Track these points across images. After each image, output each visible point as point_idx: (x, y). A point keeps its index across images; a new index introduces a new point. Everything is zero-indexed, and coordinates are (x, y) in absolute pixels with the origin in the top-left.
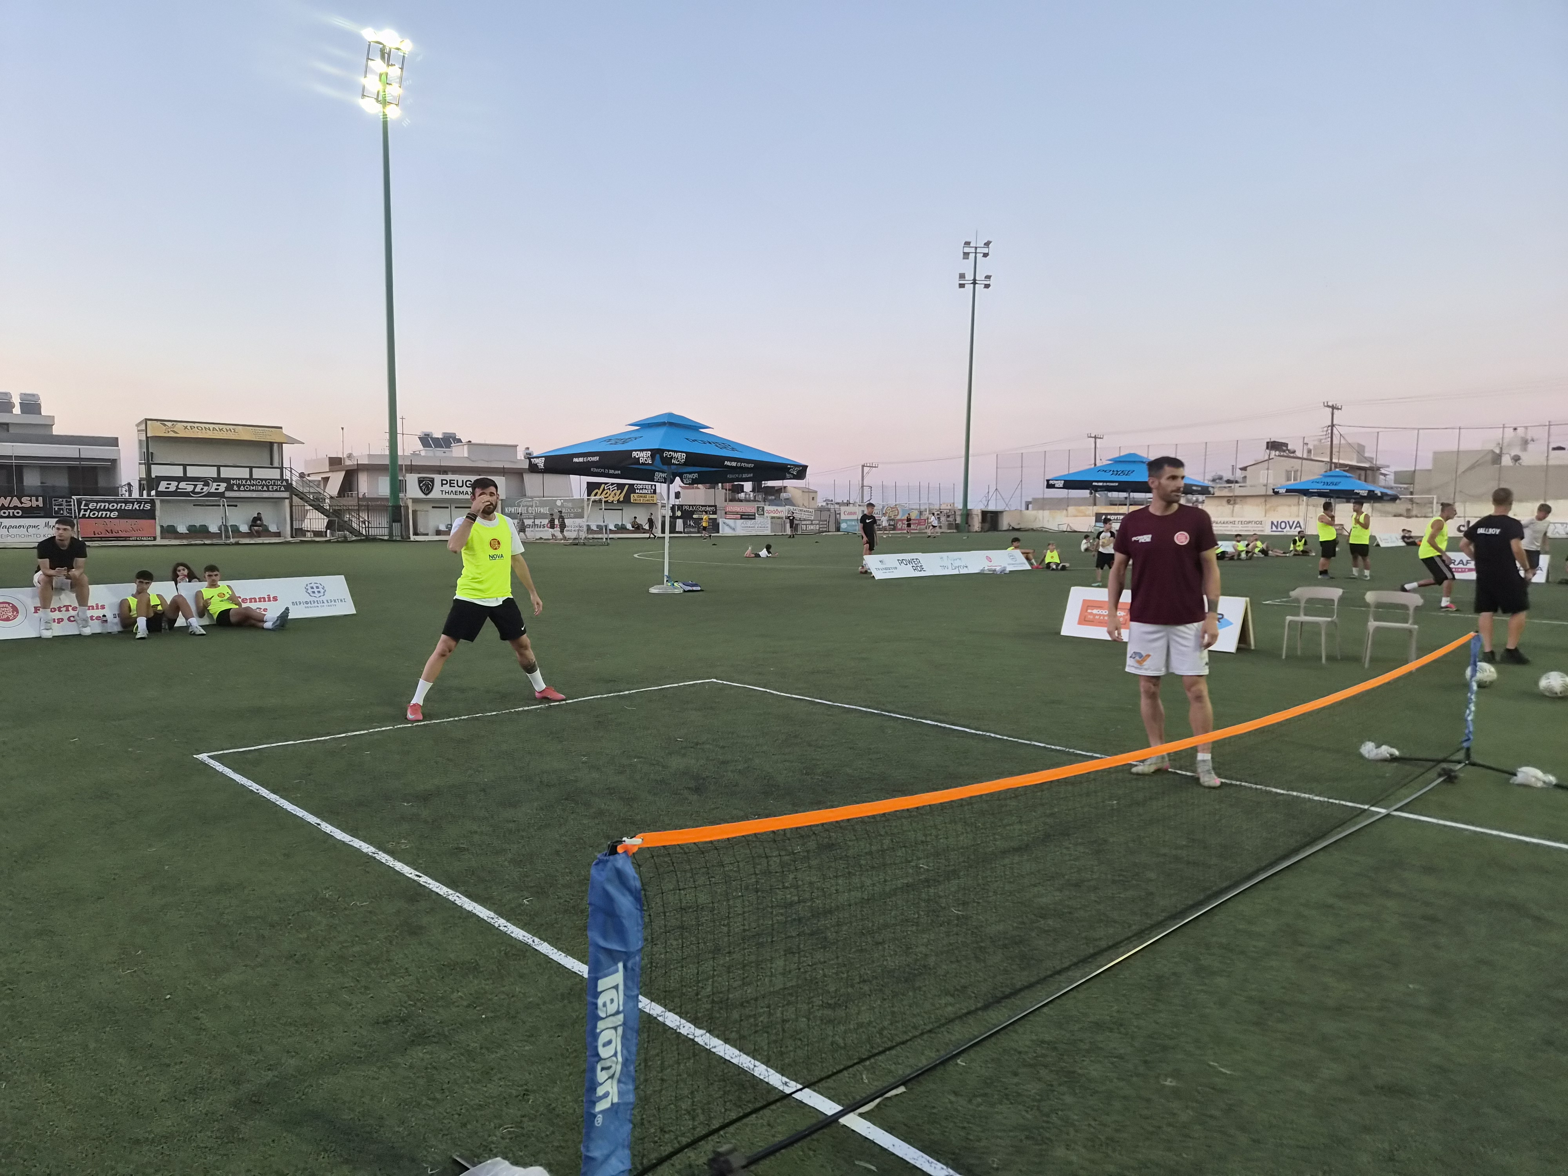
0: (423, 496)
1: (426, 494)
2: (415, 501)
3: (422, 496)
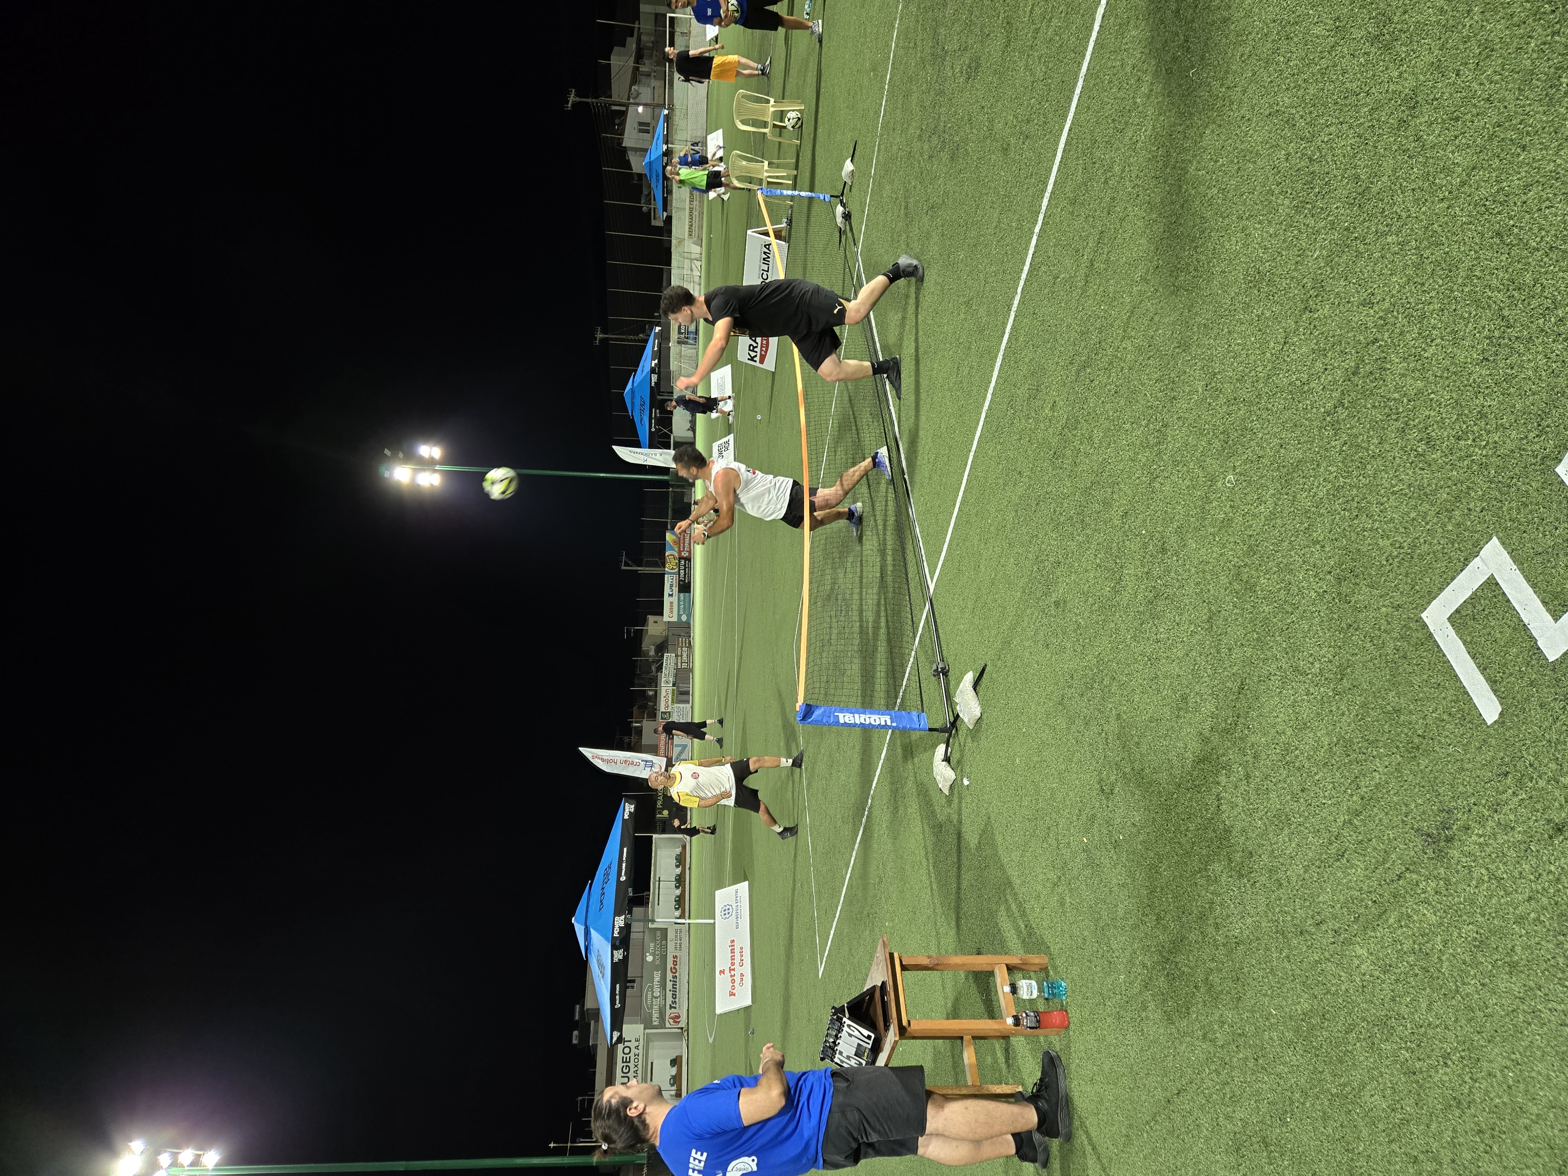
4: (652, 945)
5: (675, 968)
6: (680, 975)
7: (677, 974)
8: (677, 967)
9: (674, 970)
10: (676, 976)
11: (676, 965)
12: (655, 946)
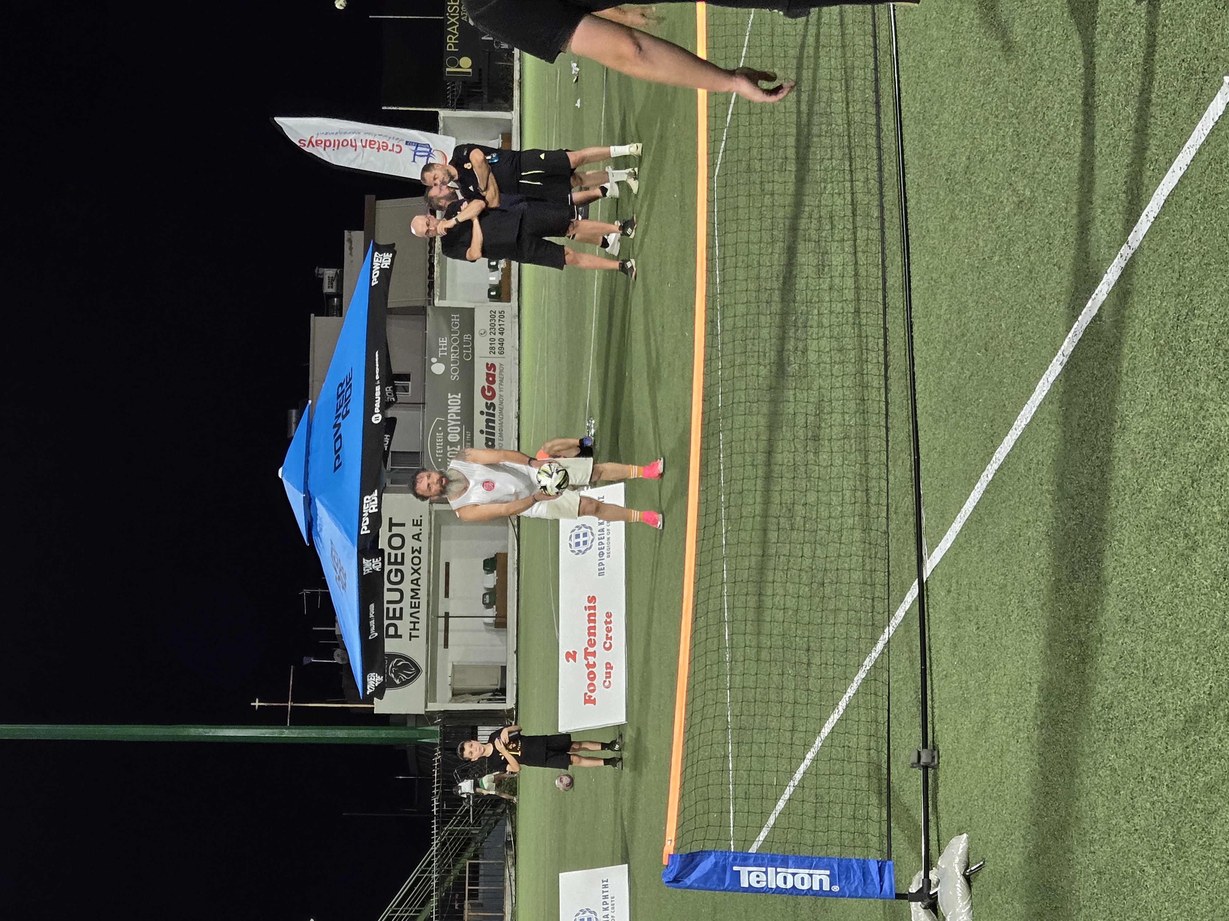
0: (422, 678)
1: (418, 671)
2: (430, 693)
3: (421, 680)
4: (443, 342)
5: (491, 389)
6: (501, 403)
7: (496, 401)
8: (495, 386)
9: (489, 393)
10: (493, 405)
11: (493, 382)
12: (450, 345)
